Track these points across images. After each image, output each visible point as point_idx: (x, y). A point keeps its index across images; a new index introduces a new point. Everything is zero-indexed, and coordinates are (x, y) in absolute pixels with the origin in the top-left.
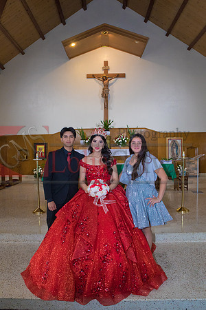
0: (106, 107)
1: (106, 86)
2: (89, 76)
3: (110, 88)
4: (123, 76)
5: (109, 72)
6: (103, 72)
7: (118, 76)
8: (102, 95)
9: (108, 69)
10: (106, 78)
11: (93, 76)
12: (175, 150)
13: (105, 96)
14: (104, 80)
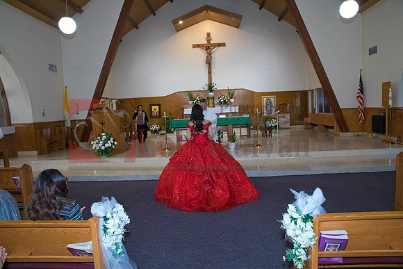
0: (210, 72)
1: (209, 55)
8: (206, 62)
9: (211, 39)
11: (198, 46)
12: (269, 106)
13: (209, 62)
14: (207, 49)
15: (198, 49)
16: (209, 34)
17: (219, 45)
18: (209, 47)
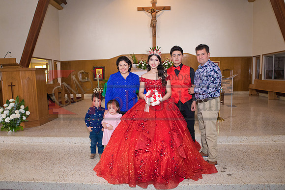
0: (154, 36)
1: (154, 18)
2: (140, 9)
3: (157, 19)
4: (169, 8)
8: (151, 25)
9: (156, 3)
11: (143, 9)
13: (153, 26)
14: (152, 12)
15: (143, 12)
17: (164, 8)
18: (153, 11)
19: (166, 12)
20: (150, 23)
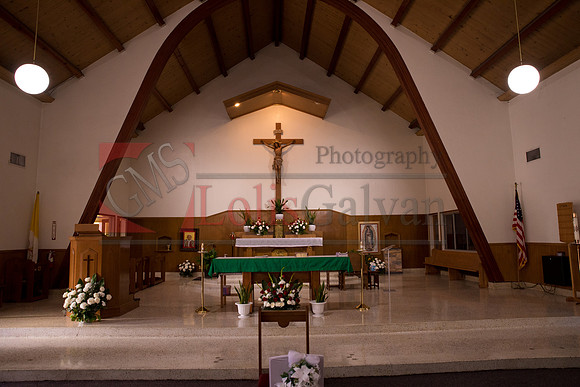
0: (279, 183)
1: (279, 156)
2: (256, 142)
3: (283, 157)
4: (301, 142)
5: (283, 137)
6: (274, 137)
7: (294, 142)
8: (274, 166)
9: (281, 134)
10: (278, 145)
11: (262, 142)
12: (370, 238)
13: (277, 167)
15: (261, 146)
16: (278, 126)
19: (296, 147)
20: (272, 163)
